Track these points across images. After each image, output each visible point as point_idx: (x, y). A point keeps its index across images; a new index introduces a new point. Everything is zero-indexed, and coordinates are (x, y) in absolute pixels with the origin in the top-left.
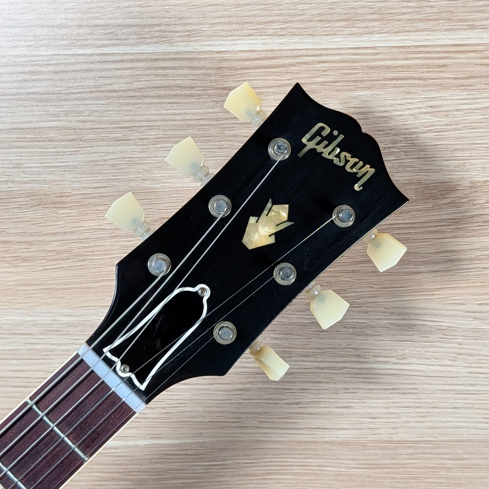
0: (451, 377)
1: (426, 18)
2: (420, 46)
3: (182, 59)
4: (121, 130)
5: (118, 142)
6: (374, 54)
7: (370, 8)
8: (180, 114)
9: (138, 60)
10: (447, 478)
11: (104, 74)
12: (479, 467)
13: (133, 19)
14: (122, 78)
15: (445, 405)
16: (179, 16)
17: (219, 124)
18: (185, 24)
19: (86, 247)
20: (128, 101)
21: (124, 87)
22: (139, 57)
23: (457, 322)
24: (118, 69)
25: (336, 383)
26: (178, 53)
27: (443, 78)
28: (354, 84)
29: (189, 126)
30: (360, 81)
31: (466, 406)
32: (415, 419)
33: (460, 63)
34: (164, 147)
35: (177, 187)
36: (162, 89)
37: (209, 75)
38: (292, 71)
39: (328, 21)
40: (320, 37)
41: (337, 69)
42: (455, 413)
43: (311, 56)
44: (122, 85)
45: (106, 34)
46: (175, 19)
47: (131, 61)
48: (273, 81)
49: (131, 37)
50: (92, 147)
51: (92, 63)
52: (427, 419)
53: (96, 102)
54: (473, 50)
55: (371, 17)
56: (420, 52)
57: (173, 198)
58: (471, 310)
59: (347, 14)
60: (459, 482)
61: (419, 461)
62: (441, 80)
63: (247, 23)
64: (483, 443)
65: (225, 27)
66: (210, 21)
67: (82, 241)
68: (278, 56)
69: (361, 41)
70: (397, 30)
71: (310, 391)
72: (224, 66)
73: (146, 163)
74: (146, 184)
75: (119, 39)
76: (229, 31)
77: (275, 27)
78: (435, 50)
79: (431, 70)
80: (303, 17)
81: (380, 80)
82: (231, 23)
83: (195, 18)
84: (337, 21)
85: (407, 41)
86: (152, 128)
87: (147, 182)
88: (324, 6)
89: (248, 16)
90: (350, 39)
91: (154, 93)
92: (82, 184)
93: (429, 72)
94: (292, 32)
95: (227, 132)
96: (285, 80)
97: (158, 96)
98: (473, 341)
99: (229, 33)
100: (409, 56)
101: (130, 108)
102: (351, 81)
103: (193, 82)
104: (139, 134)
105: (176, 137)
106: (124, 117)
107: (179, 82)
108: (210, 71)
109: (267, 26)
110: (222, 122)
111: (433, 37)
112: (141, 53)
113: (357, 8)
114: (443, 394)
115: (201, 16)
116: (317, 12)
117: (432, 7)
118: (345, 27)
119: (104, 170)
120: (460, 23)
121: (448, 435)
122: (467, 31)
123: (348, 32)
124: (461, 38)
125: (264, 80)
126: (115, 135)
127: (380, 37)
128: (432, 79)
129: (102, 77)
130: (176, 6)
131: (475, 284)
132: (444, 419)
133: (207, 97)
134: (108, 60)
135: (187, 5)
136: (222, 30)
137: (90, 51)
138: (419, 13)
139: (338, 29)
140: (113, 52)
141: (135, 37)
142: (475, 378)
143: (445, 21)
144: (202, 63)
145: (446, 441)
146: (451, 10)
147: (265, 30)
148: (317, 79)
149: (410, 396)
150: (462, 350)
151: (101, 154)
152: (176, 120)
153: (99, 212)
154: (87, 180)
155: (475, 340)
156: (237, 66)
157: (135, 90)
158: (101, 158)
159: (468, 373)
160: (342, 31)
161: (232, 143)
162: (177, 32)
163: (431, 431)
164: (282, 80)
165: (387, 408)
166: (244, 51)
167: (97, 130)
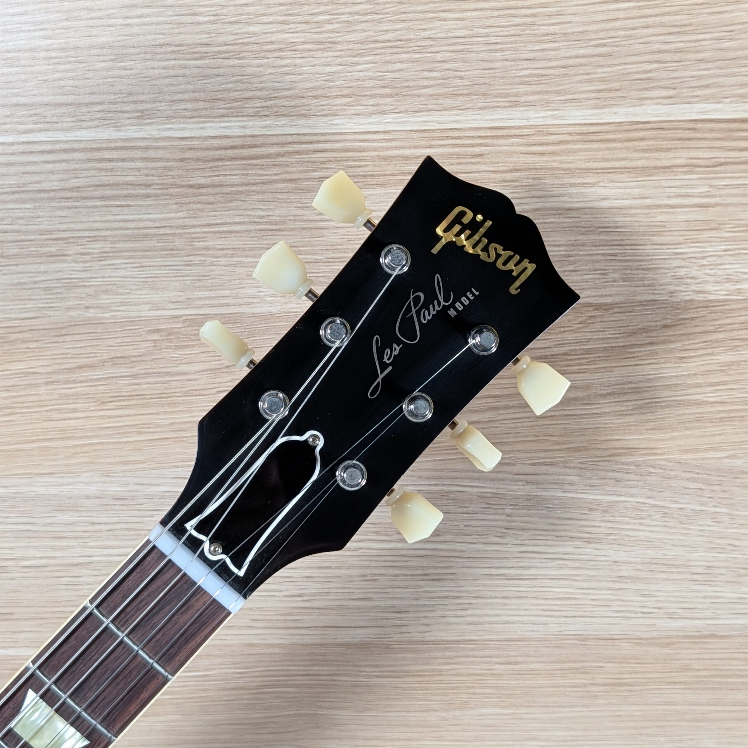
0: (498, 558)
1: (454, 92)
2: (447, 129)
3: (132, 148)
4: (55, 242)
5: (52, 258)
6: (387, 140)
7: (380, 80)
8: (133, 221)
9: (74, 150)
10: (497, 687)
11: (29, 168)
12: (537, 672)
13: (66, 96)
14: (54, 174)
15: (492, 594)
16: (127, 91)
17: (185, 233)
18: (135, 102)
19: (15, 397)
20: (63, 204)
21: (56, 185)
22: (76, 146)
23: (504, 487)
24: (48, 162)
25: (349, 568)
26: (127, 140)
27: (479, 172)
28: (362, 180)
29: (146, 235)
30: (371, 175)
31: (519, 594)
32: (452, 613)
33: (500, 152)
34: (113, 264)
35: (131, 317)
36: (108, 188)
37: (170, 169)
38: (280, 163)
39: (325, 97)
40: (315, 118)
41: (339, 161)
42: (505, 604)
43: (304, 143)
44: (55, 183)
45: (31, 116)
46: (121, 96)
47: (65, 151)
48: (255, 176)
49: (65, 120)
50: (17, 265)
51: (13, 154)
52: (469, 612)
53: (20, 206)
54: (517, 134)
55: (381, 91)
56: (447, 138)
57: (127, 332)
58: (522, 471)
59: (350, 87)
60: (512, 692)
61: (459, 666)
62: (476, 175)
63: (218, 100)
64: (542, 643)
65: (189, 106)
66: (169, 98)
67: (9, 388)
68: (261, 144)
69: (370, 123)
70: (416, 109)
71: (316, 579)
72: (189, 157)
73: (90, 286)
74: (91, 313)
75: (48, 123)
76: (196, 110)
77: (255, 105)
78: (467, 135)
79: (462, 161)
80: (293, 91)
81: (397, 175)
82: (196, 100)
83: (149, 93)
84: (337, 96)
85: (430, 124)
86: (96, 239)
87: (91, 310)
88: (319, 78)
89: (219, 91)
90: (355, 121)
91: (97, 193)
92: (5, 314)
93: (460, 164)
94: (278, 112)
95: (197, 244)
96: (271, 175)
97: (103, 197)
98: (525, 511)
99: (195, 114)
100: (433, 143)
101: (65, 213)
102: (359, 175)
103: (148, 178)
104: (79, 247)
105: (129, 251)
106: (58, 226)
107: (129, 179)
108: (170, 164)
109: (244, 104)
110: (189, 231)
111: (463, 118)
112: (78, 141)
113: (364, 80)
114: (489, 579)
115: (157, 91)
116: (310, 85)
117: (461, 78)
118: (347, 104)
119: (34, 295)
120: (499, 99)
121: (496, 632)
122: (510, 109)
123: (353, 112)
124: (501, 119)
125: (242, 174)
126: (47, 249)
127: (394, 118)
128: (464, 173)
129: (28, 173)
130: (123, 78)
131: (526, 439)
132: (490, 612)
133: (167, 197)
134: (35, 150)
135: (138, 76)
136: (185, 110)
137: (9, 139)
138: (444, 86)
139: (339, 107)
140: (42, 139)
141: (69, 120)
142: (530, 558)
143: (480, 97)
144: (160, 154)
145: (494, 641)
146: (487, 81)
147: (242, 109)
148: (313, 174)
149: (446, 583)
150: (511, 524)
151: (30, 275)
152: (128, 229)
153: (29, 350)
154: (12, 309)
155: (529, 509)
156: (207, 157)
157: (71, 189)
158: (29, 279)
159: (520, 552)
160: (345, 110)
161: (203, 259)
162: (125, 112)
163: (474, 628)
164: (267, 175)
165: (417, 599)
166: (215, 137)
167: (23, 243)
